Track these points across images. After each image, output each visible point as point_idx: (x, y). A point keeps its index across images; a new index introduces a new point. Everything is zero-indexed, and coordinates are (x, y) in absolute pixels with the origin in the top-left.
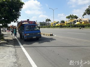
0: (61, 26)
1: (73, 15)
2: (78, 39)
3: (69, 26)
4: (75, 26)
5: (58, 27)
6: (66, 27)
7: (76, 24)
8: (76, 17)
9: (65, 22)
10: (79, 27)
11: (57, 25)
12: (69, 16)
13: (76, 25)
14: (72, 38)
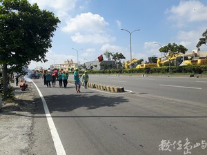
0: (148, 71)
1: (174, 45)
2: (179, 101)
3: (167, 71)
4: (181, 70)
5: (140, 71)
6: (158, 71)
7: (181, 65)
8: (183, 50)
9: (158, 61)
10: (190, 71)
11: (138, 67)
12: (165, 47)
13: (181, 67)
14: (167, 98)
